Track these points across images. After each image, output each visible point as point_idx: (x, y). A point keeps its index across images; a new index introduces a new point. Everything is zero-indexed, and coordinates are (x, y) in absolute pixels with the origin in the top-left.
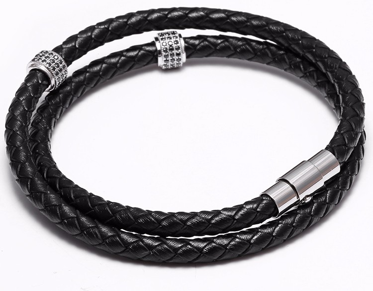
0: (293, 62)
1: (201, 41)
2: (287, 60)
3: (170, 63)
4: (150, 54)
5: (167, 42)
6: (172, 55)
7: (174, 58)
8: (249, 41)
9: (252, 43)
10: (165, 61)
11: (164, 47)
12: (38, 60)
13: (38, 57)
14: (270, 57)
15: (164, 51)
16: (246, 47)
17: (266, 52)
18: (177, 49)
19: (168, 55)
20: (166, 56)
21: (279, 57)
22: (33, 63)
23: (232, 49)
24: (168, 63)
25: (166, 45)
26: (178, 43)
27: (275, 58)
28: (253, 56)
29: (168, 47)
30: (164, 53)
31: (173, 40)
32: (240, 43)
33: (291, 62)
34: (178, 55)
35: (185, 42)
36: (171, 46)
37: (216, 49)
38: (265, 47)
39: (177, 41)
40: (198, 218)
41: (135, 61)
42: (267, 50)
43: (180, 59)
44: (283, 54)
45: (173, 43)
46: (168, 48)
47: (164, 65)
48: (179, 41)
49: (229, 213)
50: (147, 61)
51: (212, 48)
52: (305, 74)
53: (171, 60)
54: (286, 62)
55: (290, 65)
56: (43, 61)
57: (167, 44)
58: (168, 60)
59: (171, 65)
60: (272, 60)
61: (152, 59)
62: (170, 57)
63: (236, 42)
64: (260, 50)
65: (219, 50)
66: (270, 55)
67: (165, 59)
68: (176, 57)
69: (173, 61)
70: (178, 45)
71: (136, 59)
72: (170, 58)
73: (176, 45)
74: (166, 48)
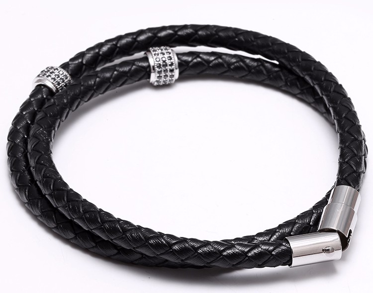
0: (289, 79)
1: (194, 57)
2: (283, 78)
3: (163, 79)
4: (143, 69)
5: (160, 58)
6: (166, 71)
7: (167, 74)
8: (242, 58)
9: (246, 60)
10: (158, 77)
11: (157, 63)
12: (43, 75)
13: (43, 73)
14: (264, 74)
15: (158, 67)
16: (240, 64)
17: (261, 69)
18: (170, 65)
19: (161, 71)
20: (159, 72)
21: (275, 74)
22: (38, 78)
23: (226, 66)
24: (161, 79)
25: (159, 61)
26: (171, 59)
27: (270, 75)
28: (247, 73)
29: (161, 62)
30: (157, 69)
31: (166, 56)
32: (234, 60)
33: (287, 79)
34: (172, 71)
35: (178, 59)
36: (164, 61)
37: (209, 67)
38: (260, 64)
39: (170, 57)
40: (211, 247)
41: (127, 76)
42: (261, 67)
43: (173, 76)
44: (278, 71)
45: (167, 59)
46: (161, 64)
47: (157, 81)
48: (172, 57)
49: (243, 249)
50: (139, 76)
51: (205, 65)
52: (302, 90)
53: (164, 76)
54: (282, 80)
55: (286, 82)
56: (47, 77)
57: (161, 60)
58: (161, 76)
59: (164, 81)
60: (266, 77)
61: (144, 75)
62: (163, 72)
63: (230, 59)
64: (255, 68)
65: (212, 67)
66: (265, 72)
67: (158, 75)
68: (169, 74)
69: (166, 77)
70: (172, 61)
71: (129, 75)
72: (163, 74)
73: (169, 61)
74: (160, 64)
